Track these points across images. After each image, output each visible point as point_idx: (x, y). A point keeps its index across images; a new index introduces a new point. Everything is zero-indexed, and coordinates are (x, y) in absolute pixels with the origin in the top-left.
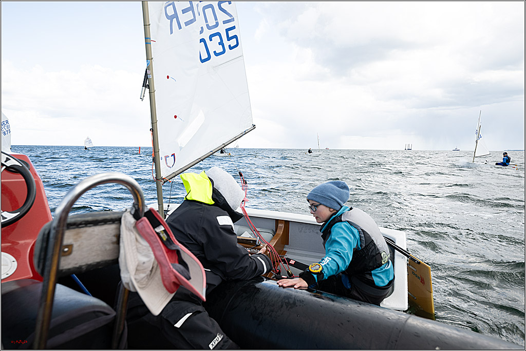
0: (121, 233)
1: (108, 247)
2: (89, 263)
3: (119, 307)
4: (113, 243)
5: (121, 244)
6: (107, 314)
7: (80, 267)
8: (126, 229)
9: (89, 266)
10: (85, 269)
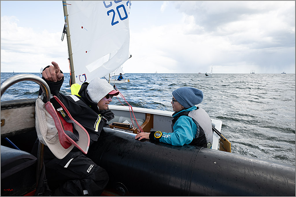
0: (36, 111)
1: (28, 120)
2: (17, 130)
3: (39, 155)
4: (31, 118)
5: (36, 118)
6: (31, 159)
7: (11, 133)
8: (39, 109)
9: (17, 132)
10: (14, 134)
